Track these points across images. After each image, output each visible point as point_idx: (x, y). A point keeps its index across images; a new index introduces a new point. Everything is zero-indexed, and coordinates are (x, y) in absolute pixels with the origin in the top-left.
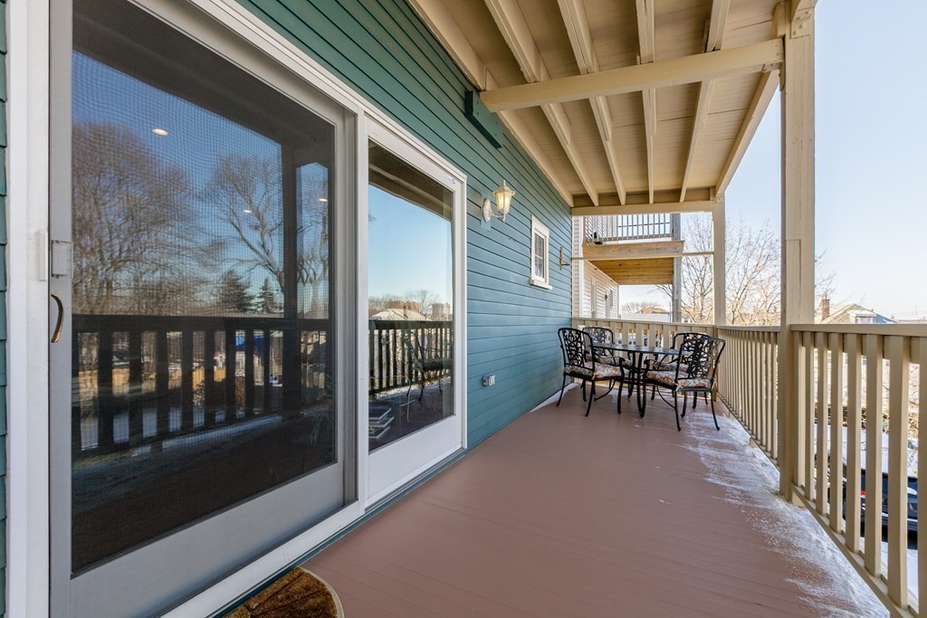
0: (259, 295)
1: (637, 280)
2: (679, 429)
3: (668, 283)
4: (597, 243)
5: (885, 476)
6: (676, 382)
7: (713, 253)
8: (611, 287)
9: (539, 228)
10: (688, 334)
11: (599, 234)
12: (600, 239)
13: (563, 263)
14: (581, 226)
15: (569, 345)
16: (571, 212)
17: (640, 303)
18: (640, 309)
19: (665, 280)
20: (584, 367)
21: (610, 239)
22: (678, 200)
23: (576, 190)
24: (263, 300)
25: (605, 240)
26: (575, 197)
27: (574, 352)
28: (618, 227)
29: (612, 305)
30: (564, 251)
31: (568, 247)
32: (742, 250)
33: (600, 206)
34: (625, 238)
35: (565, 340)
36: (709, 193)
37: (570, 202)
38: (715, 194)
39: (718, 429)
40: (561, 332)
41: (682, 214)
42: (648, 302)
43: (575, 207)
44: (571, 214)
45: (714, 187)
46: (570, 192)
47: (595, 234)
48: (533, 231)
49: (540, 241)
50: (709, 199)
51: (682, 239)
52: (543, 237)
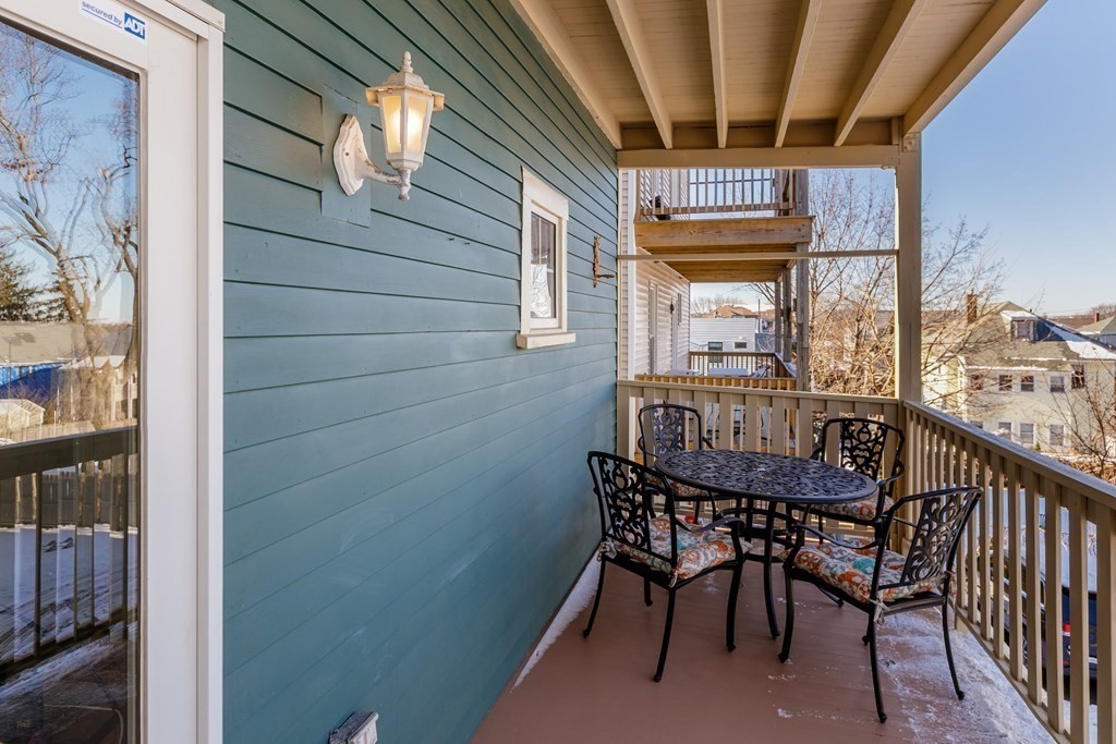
0: (50, 286)
1: (721, 277)
2: (882, 718)
3: (770, 280)
4: (661, 217)
5: (1092, 596)
6: (874, 596)
7: (897, 252)
8: (678, 288)
9: (542, 199)
10: (851, 422)
11: (665, 201)
12: (667, 209)
13: (599, 271)
14: (634, 184)
15: (615, 497)
16: (616, 159)
17: (713, 298)
18: (714, 308)
19: (765, 276)
20: (649, 551)
21: (685, 210)
22: (831, 142)
23: (630, 113)
24: (59, 295)
25: (676, 211)
26: (624, 128)
27: (626, 514)
28: (689, 184)
29: (680, 320)
30: (602, 244)
31: (609, 233)
32: (871, 225)
33: (674, 148)
34: (702, 210)
35: (605, 481)
36: (891, 130)
37: (615, 139)
38: (902, 134)
39: (961, 695)
40: (595, 460)
41: (810, 170)
42: (725, 297)
43: (624, 149)
44: (616, 163)
45: (901, 118)
46: (616, 117)
47: (658, 200)
48: (528, 209)
49: (546, 229)
50: (890, 143)
51: (810, 214)
52: (554, 220)
